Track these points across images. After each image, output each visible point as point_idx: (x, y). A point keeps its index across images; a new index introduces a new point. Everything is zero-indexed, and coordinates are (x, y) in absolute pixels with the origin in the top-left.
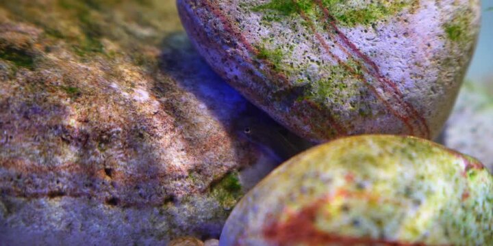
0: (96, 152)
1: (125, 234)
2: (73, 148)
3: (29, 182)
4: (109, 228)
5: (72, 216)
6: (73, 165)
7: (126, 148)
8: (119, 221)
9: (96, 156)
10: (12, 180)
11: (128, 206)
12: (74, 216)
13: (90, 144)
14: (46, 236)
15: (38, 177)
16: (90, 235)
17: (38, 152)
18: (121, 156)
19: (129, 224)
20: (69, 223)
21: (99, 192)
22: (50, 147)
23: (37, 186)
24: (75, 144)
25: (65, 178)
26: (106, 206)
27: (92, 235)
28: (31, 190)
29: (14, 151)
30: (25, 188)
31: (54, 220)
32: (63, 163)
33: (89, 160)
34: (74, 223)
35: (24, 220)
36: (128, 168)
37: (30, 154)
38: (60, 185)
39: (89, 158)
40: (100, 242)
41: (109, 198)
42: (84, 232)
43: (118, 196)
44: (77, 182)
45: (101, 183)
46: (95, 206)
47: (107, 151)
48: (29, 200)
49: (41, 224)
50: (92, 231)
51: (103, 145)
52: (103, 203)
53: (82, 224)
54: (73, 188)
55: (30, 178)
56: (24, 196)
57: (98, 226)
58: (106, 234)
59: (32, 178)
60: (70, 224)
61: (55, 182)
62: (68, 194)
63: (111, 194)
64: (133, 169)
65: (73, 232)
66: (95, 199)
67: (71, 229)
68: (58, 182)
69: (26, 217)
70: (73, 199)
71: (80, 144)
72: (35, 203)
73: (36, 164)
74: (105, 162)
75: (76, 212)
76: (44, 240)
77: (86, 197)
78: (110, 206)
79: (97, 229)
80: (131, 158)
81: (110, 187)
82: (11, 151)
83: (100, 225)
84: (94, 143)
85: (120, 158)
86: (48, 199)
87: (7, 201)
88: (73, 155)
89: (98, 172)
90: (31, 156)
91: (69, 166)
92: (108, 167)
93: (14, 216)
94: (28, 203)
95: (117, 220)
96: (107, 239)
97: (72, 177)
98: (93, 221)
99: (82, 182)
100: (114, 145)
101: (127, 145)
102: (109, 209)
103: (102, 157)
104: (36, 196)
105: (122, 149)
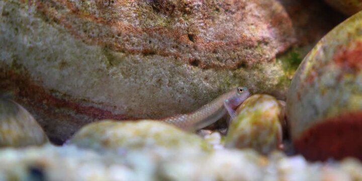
0: (181, 20)
1: (205, 92)
2: (162, 16)
3: (127, 40)
4: (191, 86)
5: (161, 72)
6: (162, 28)
7: (206, 18)
8: (200, 80)
9: (181, 23)
10: (113, 37)
11: (207, 68)
12: (163, 73)
13: (175, 13)
14: (140, 89)
15: (134, 36)
16: (176, 91)
17: (134, 15)
18: (202, 24)
19: (208, 84)
20: (159, 78)
21: (183, 53)
22: (143, 12)
23: (133, 44)
24: (163, 12)
25: (156, 39)
26: (189, 66)
27: (178, 91)
28: (128, 47)
29: (115, 13)
30: (124, 44)
31: (147, 75)
32: (154, 26)
33: (175, 26)
34: (163, 79)
35: (123, 73)
36: (208, 35)
37: (128, 16)
38: (152, 45)
39: (175, 24)
40: (184, 98)
41: (192, 59)
42: (171, 88)
43: (199, 58)
44: (166, 43)
45: (185, 46)
46: (180, 65)
47: (189, 20)
48: (127, 56)
49: (136, 78)
50: (177, 87)
51: (186, 15)
52: (187, 63)
53: (169, 81)
54: (162, 48)
55: (127, 36)
56: (123, 52)
57: (182, 83)
58: (189, 91)
59: (130, 36)
60: (160, 80)
61: (148, 42)
62: (158, 53)
63: (193, 56)
64: (212, 36)
65: (162, 87)
66: (180, 59)
67: (160, 84)
68: (150, 42)
69: (124, 71)
70: (162, 58)
71: (167, 12)
72: (132, 58)
73: (133, 25)
74: (188, 28)
75: (164, 69)
76: (138, 92)
77: (173, 57)
78: (192, 66)
79: (182, 86)
80: (210, 27)
81: (193, 49)
82: (112, 13)
83: (184, 82)
84: (179, 13)
85: (200, 26)
86: (142, 56)
87: (110, 55)
88: (162, 21)
89: (183, 37)
90: (128, 18)
91: (159, 29)
92: (191, 33)
93: (115, 68)
94: (126, 58)
95: (198, 79)
96: (190, 96)
97: (162, 38)
98: (178, 78)
99: (169, 44)
100: (195, 15)
101: (206, 16)
102: (192, 69)
103: (186, 24)
104: (132, 52)
105: (202, 19)
